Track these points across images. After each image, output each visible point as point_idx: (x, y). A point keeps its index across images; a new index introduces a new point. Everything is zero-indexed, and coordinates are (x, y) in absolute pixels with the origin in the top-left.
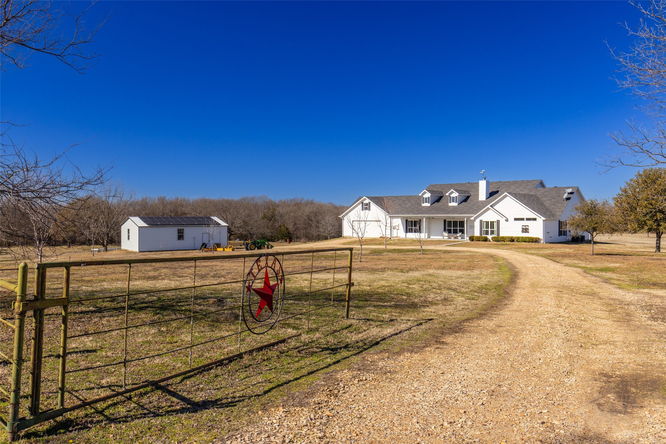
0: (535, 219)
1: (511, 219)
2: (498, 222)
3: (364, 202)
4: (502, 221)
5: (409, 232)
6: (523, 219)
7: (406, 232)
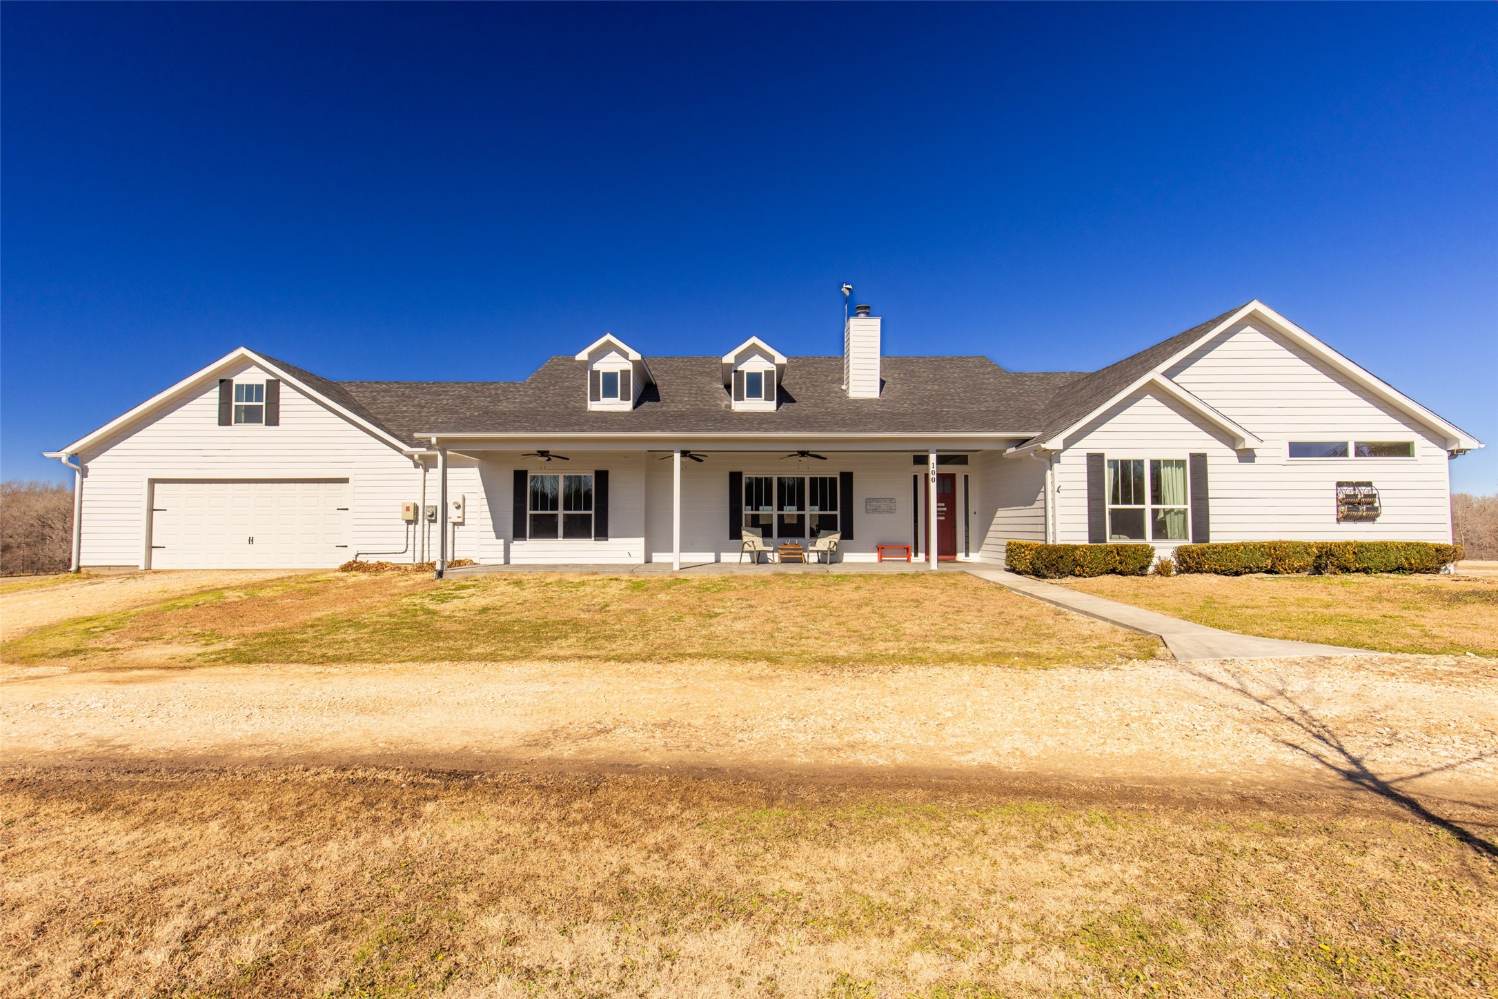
0: (1404, 450)
1: (1272, 451)
2: (1199, 462)
3: (238, 380)
4: (1220, 458)
5: (536, 534)
6: (1338, 450)
7: (519, 534)
